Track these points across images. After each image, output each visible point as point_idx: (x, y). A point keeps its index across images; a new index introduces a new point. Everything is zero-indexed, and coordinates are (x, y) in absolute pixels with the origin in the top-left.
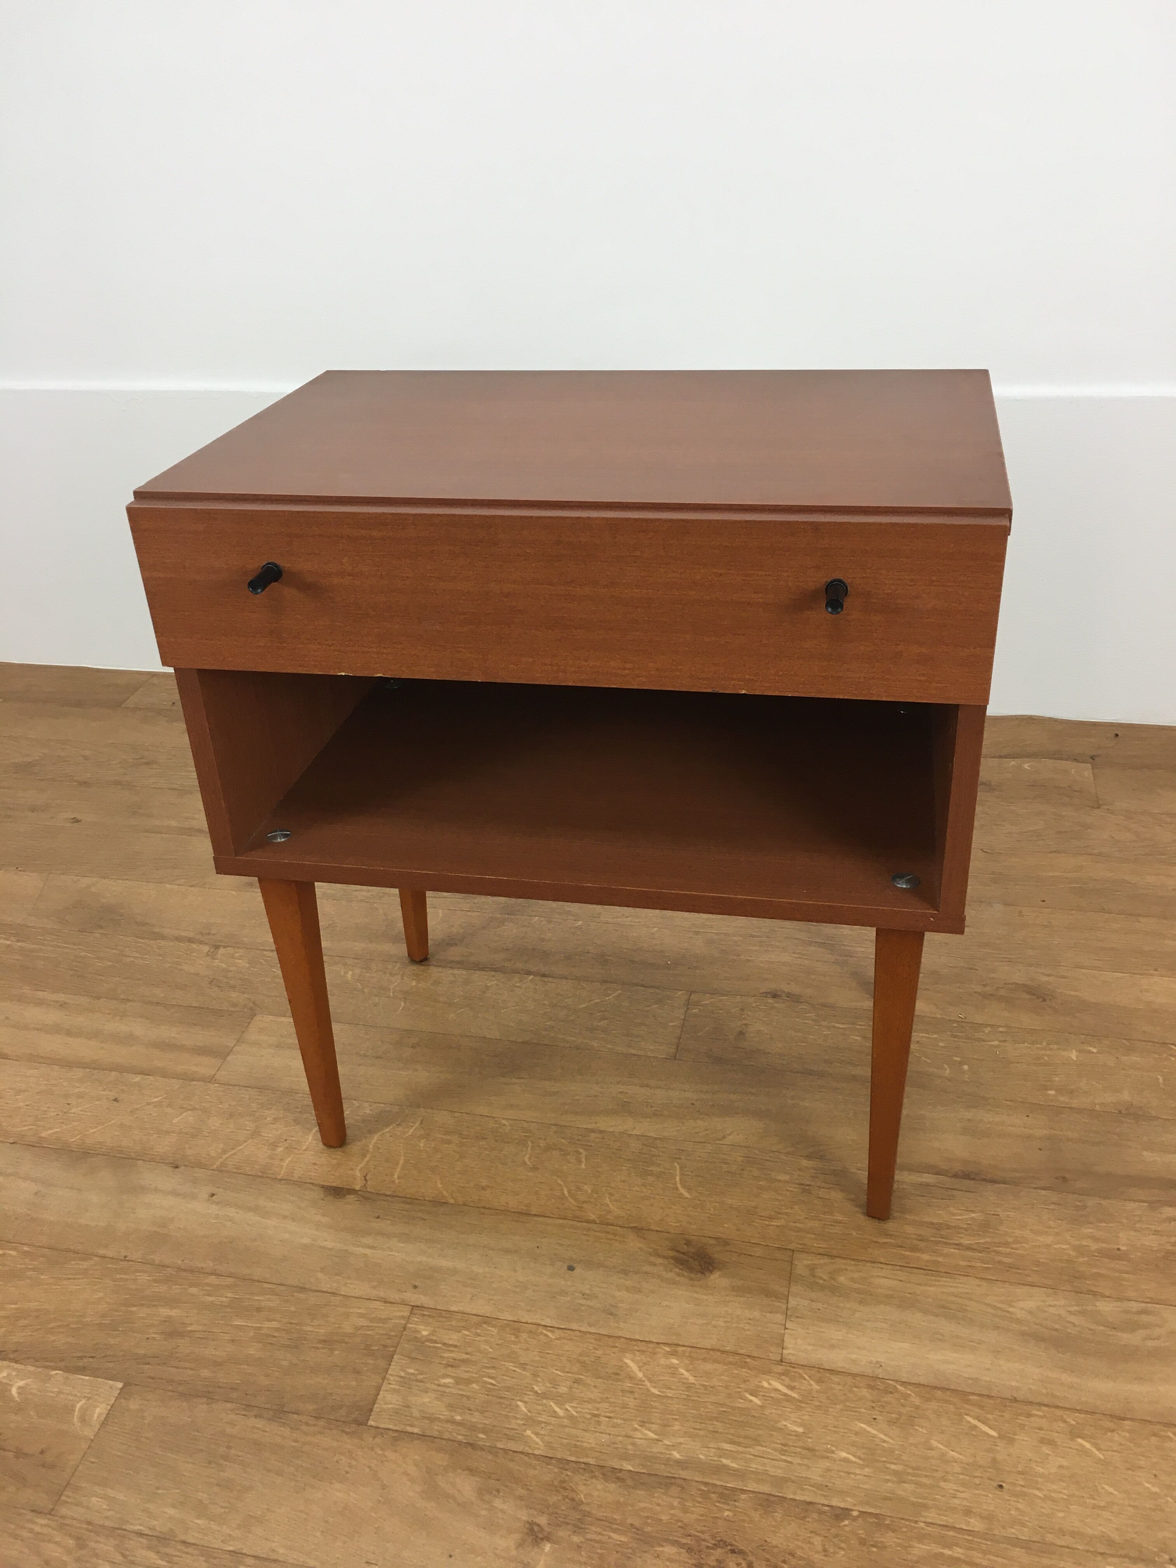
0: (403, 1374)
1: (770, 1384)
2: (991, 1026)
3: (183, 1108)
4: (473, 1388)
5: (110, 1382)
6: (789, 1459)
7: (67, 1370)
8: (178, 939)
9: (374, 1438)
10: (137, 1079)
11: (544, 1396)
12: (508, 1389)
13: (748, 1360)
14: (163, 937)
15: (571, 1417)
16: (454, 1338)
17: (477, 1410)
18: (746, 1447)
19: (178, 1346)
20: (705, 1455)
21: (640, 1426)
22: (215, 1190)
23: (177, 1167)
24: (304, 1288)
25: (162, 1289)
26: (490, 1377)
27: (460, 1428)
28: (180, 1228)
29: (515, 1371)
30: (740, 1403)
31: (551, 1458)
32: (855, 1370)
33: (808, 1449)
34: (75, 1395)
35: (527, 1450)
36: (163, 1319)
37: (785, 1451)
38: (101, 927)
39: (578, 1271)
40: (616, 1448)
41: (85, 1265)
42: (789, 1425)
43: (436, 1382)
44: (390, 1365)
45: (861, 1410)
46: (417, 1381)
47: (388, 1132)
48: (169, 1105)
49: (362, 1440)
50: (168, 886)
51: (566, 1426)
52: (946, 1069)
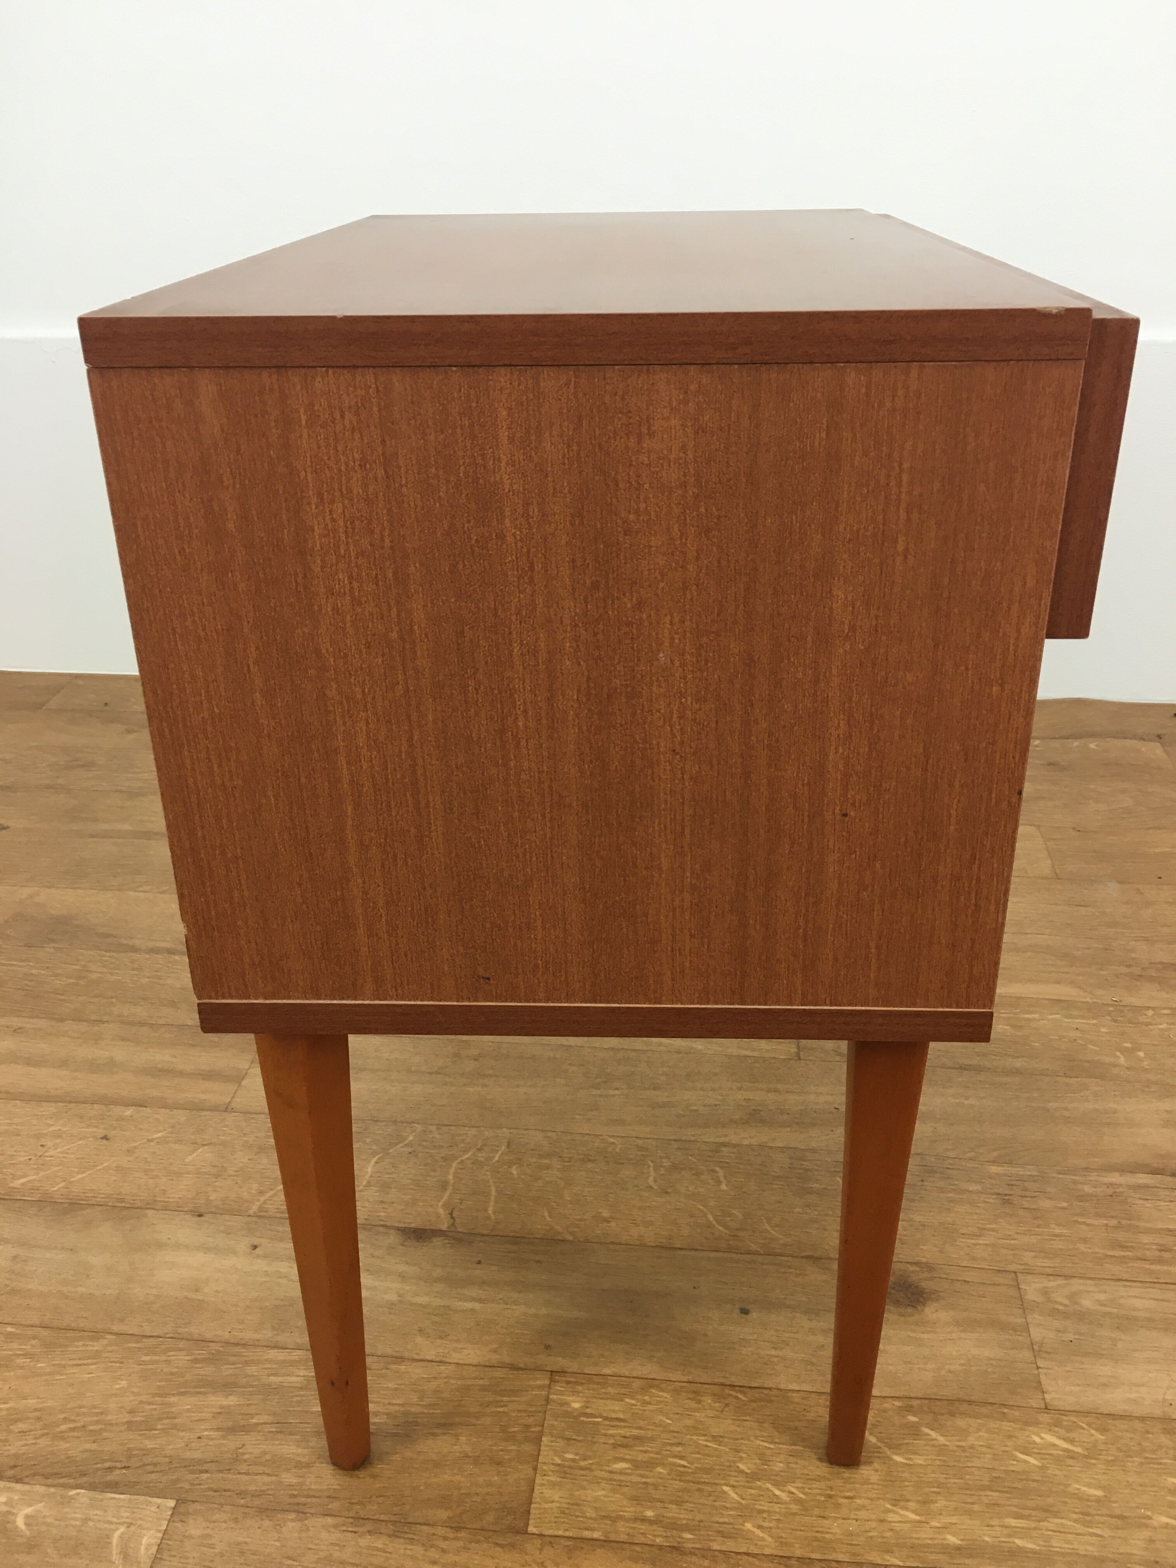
0: (559, 1462)
1: (1042, 1438)
2: (1153, 1008)
3: (195, 1143)
4: (660, 1473)
5: (159, 1501)
6: (1099, 1532)
7: (92, 1487)
8: (152, 951)
9: (541, 1550)
10: (128, 1112)
11: (753, 1477)
12: (708, 1471)
13: (1005, 1410)
14: (135, 949)
15: (798, 1501)
16: (614, 1408)
17: (671, 1502)
18: (1039, 1521)
19: (243, 1445)
20: (989, 1536)
21: (894, 1505)
22: (256, 1241)
23: (200, 1216)
24: (401, 1358)
25: (207, 1371)
26: (675, 1457)
27: (655, 1527)
28: (217, 1291)
29: (707, 1446)
30: (1014, 1466)
31: (789, 1558)
32: (1138, 1411)
33: (1117, 1517)
34: (111, 1523)
35: (754, 1550)
36: (215, 1410)
37: (1090, 1522)
38: (53, 941)
39: (754, 1315)
40: (871, 1537)
41: (96, 1346)
42: (1083, 1489)
43: (608, 1468)
44: (540, 1450)
45: (1166, 1461)
46: (582, 1469)
47: (468, 1159)
48: (178, 1141)
49: (526, 1553)
50: (132, 894)
51: (796, 1514)
52: (1119, 1057)
